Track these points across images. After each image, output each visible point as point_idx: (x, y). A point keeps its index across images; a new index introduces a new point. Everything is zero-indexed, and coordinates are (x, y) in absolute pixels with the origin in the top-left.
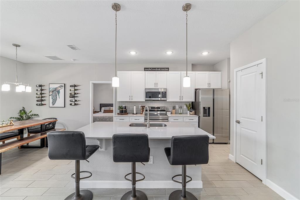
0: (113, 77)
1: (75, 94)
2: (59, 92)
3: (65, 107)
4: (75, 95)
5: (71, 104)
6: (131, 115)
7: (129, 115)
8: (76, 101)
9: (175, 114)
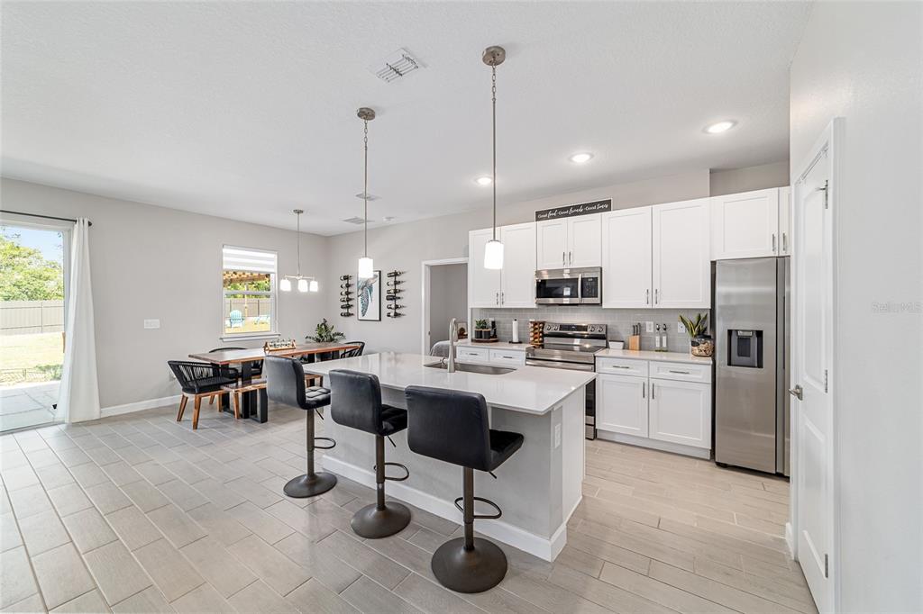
0: (360, 258)
1: (396, 291)
2: (371, 290)
3: (380, 320)
4: (397, 295)
5: (389, 315)
6: (506, 345)
7: (500, 345)
8: (397, 307)
9: (640, 349)
